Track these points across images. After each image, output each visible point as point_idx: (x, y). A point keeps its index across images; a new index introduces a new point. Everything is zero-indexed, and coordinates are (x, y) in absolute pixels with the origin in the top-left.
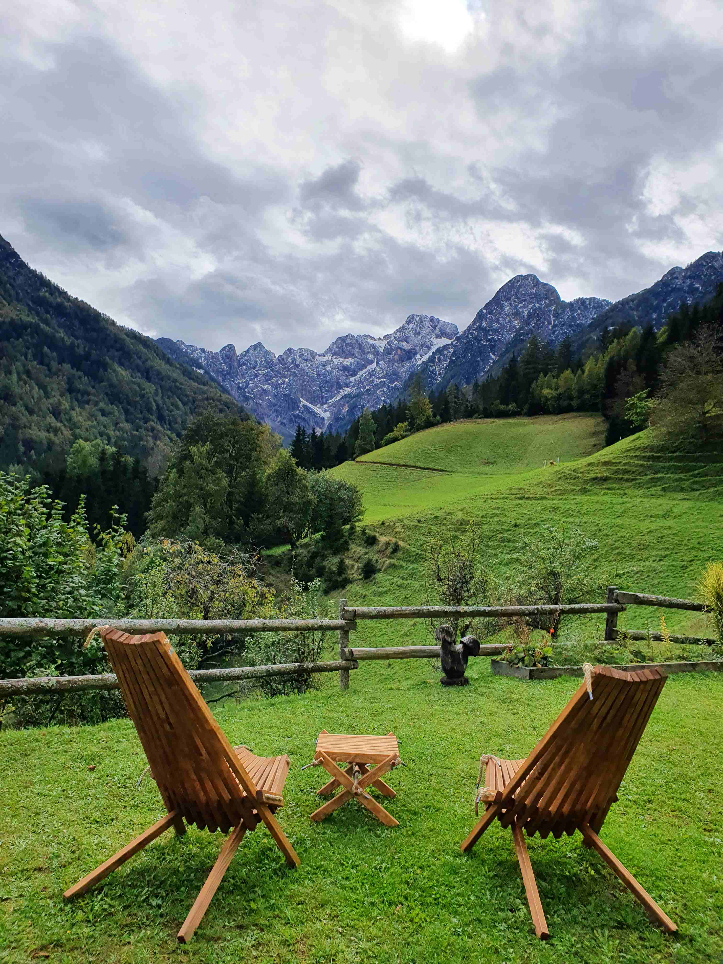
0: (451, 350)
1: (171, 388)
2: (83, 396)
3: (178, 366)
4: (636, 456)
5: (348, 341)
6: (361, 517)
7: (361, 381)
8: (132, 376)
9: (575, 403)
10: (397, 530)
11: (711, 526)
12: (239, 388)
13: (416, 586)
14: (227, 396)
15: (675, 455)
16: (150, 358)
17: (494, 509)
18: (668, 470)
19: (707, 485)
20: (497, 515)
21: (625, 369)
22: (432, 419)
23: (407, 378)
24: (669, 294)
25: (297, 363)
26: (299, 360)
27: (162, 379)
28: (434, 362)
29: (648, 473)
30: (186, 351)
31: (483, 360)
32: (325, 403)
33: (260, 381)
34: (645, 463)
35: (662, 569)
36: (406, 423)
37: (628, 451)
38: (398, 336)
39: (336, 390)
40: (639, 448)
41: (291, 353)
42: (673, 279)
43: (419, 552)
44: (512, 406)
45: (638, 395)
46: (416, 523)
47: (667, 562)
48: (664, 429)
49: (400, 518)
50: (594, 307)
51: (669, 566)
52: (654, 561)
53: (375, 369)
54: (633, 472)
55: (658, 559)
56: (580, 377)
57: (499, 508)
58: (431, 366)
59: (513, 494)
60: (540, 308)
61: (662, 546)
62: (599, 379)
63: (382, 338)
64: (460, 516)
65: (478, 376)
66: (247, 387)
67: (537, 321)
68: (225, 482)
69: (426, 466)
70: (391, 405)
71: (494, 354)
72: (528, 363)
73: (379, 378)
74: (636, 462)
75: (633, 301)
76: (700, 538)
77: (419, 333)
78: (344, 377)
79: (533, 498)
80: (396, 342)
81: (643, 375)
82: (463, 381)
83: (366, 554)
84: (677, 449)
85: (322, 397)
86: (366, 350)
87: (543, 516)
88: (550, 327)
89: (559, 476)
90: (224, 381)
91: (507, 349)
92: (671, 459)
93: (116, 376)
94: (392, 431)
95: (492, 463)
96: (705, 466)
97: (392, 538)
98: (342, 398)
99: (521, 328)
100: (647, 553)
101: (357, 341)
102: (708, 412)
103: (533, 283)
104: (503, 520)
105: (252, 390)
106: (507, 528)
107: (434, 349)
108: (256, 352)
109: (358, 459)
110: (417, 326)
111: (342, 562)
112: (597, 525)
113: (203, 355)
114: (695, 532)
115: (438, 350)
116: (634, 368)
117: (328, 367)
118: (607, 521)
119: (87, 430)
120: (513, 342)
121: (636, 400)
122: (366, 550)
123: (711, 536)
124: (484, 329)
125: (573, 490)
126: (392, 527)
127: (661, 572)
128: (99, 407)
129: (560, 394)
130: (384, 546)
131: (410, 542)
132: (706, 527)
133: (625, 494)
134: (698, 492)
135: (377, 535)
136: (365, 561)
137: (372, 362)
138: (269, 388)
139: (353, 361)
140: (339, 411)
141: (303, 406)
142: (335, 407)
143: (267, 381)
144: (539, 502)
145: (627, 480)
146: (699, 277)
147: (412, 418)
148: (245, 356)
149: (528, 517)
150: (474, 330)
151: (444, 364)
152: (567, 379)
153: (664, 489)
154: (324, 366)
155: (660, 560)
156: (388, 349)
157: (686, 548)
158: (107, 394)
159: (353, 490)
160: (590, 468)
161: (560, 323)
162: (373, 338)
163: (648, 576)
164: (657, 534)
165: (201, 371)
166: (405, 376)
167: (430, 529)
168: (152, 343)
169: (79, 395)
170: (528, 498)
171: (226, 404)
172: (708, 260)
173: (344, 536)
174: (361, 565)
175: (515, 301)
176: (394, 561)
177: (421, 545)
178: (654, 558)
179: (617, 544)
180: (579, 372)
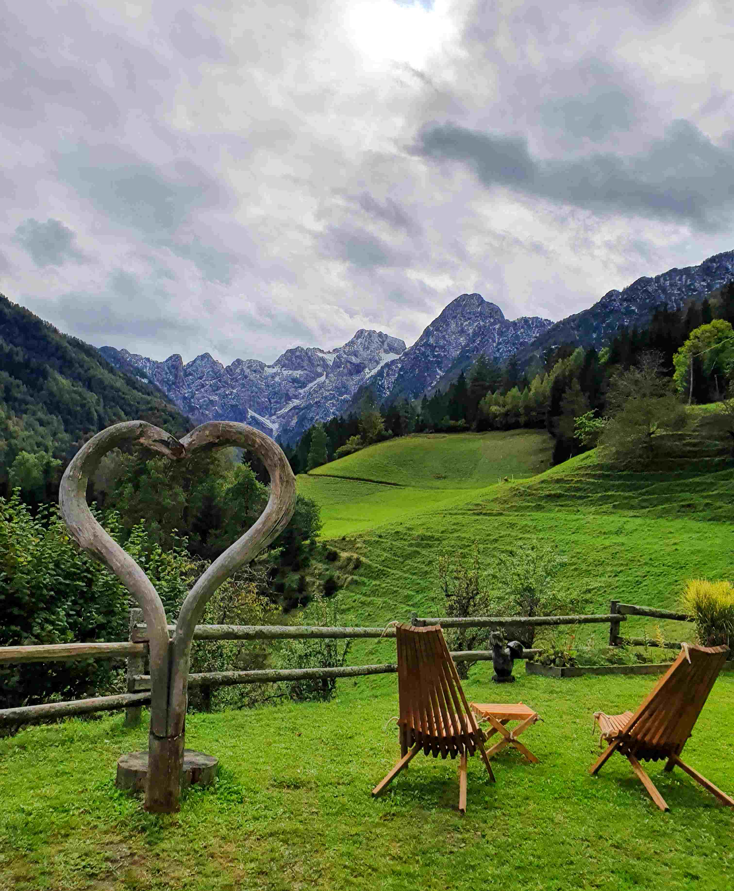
0: (399, 365)
1: (113, 397)
2: (20, 405)
3: (122, 375)
4: (587, 474)
5: (298, 353)
6: (318, 532)
7: (310, 393)
8: (73, 385)
9: (522, 420)
10: (359, 545)
11: (661, 543)
12: (185, 398)
13: (380, 603)
14: (172, 406)
15: (624, 473)
16: (93, 368)
17: (454, 524)
18: (618, 488)
19: (655, 503)
20: (456, 531)
21: (570, 388)
22: (384, 433)
23: (356, 391)
24: (607, 315)
25: (246, 373)
26: (247, 371)
27: (104, 389)
28: (383, 377)
29: (599, 491)
30: (131, 361)
31: (429, 375)
32: (274, 414)
33: (206, 391)
34: (596, 481)
35: (617, 585)
36: (358, 436)
37: (579, 469)
38: (347, 350)
39: (286, 401)
40: (590, 466)
41: (239, 364)
42: (611, 300)
43: (381, 568)
44: (461, 422)
45: (586, 415)
46: (377, 539)
47: (622, 578)
48: (614, 449)
49: (360, 533)
50: (537, 327)
51: (624, 582)
52: (609, 577)
53: (325, 382)
54: (585, 490)
55: (614, 575)
56: (527, 395)
57: (458, 523)
58: (380, 380)
59: (471, 510)
60: (485, 327)
61: (616, 563)
62: (545, 397)
63: (331, 351)
64: (420, 532)
65: (425, 390)
66: (192, 397)
67: (482, 339)
68: (182, 497)
69: (380, 480)
70: (342, 418)
71: (440, 369)
72: (475, 380)
73: (328, 391)
74: (588, 480)
75: (574, 321)
76: (651, 554)
77: (368, 348)
78: (293, 389)
79: (490, 515)
80: (345, 356)
81: (587, 394)
82: (410, 396)
83: (327, 570)
84: (626, 468)
85: (271, 408)
86: (316, 363)
87: (500, 532)
88: (495, 345)
89: (514, 493)
90: (169, 391)
91: (453, 364)
92: (620, 477)
93: (57, 384)
94: (344, 444)
95: (445, 478)
96: (652, 485)
97: (352, 554)
98: (291, 409)
99: (467, 345)
100: (603, 569)
101: (307, 354)
102: (653, 433)
103: (478, 301)
104: (463, 535)
105: (198, 400)
106: (467, 544)
107: (382, 364)
108: (204, 362)
109: (311, 472)
110: (366, 340)
111: (302, 579)
112: (553, 541)
113: (148, 365)
114: (646, 548)
115: (387, 365)
116: (578, 387)
117: (277, 379)
118: (563, 537)
119: (23, 439)
120: (459, 359)
121: (584, 420)
122: (327, 567)
123: (662, 553)
124: (430, 346)
125: (528, 507)
126: (353, 543)
127: (617, 587)
128: (37, 417)
129: (508, 411)
130: (345, 563)
131: (371, 558)
132: (656, 543)
133: (579, 511)
134: (648, 509)
135: (338, 551)
136: (327, 578)
137: (321, 375)
138: (217, 398)
139: (302, 373)
140: (288, 423)
141: (251, 417)
142: (284, 418)
143: (214, 391)
144: (496, 518)
145: (580, 498)
146: (635, 300)
147: (365, 431)
148: (192, 365)
149: (487, 533)
150: (421, 346)
151: (393, 379)
152: (514, 397)
153: (614, 507)
154: (273, 377)
155: (616, 576)
156: (337, 362)
157: (639, 564)
158: (45, 403)
159: (311, 505)
160: (544, 485)
161: (504, 341)
162: (322, 351)
163: (605, 591)
164: (612, 550)
165: (145, 381)
166: (354, 389)
167: (391, 544)
168: (95, 351)
169: (17, 404)
170: (485, 514)
171: (171, 415)
172: (642, 285)
173: (305, 552)
174: (322, 582)
175: (461, 319)
176: (355, 577)
177: (383, 561)
178: (609, 574)
179: (573, 559)
180: (526, 389)
